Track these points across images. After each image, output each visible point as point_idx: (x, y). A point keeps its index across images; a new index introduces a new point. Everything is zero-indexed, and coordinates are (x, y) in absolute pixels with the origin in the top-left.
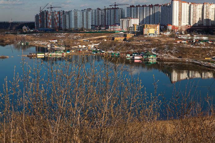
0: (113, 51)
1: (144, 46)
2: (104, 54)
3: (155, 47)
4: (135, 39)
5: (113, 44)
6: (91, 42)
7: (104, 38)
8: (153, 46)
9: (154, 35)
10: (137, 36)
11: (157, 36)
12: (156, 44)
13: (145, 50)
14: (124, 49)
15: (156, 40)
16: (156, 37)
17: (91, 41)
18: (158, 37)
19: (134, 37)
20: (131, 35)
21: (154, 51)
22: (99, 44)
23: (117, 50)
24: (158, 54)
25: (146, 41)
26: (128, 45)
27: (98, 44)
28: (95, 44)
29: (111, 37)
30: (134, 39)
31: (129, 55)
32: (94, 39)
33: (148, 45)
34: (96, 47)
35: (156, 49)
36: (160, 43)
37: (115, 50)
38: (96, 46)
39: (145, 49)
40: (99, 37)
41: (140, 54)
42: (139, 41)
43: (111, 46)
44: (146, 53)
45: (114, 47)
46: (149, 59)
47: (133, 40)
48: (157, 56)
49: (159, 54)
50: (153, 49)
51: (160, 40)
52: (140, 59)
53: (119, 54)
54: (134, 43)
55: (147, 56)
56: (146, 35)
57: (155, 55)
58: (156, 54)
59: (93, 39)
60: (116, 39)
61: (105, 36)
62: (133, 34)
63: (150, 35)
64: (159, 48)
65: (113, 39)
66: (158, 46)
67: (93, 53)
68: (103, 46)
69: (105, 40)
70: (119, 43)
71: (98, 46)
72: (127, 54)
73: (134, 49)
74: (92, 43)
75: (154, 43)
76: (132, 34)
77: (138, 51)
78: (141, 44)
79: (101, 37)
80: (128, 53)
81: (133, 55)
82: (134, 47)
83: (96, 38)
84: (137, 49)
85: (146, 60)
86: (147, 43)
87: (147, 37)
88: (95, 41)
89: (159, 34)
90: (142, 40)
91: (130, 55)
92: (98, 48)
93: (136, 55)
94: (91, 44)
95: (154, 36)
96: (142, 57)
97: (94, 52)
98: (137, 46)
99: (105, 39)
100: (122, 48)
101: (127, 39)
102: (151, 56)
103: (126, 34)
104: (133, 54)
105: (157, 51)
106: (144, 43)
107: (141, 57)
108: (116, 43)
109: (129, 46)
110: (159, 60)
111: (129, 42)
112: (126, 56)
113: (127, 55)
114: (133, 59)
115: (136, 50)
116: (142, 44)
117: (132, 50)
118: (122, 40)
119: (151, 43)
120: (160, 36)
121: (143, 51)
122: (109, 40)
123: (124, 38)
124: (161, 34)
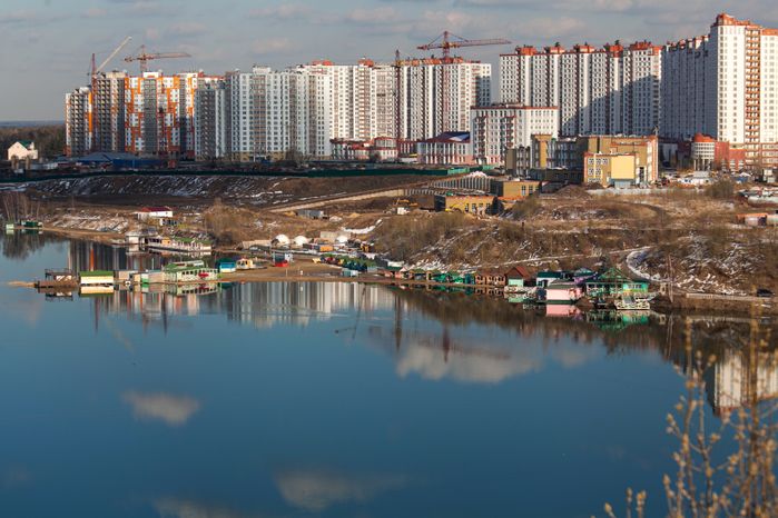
0: (444, 261)
1: (592, 241)
2: (402, 276)
3: (642, 243)
4: (544, 204)
5: (441, 228)
6: (335, 218)
7: (393, 200)
8: (633, 238)
9: (633, 184)
10: (555, 191)
11: (648, 191)
12: (648, 229)
13: (596, 260)
14: (495, 251)
15: (648, 210)
16: (642, 196)
17: (334, 213)
18: (652, 195)
19: (542, 196)
20: (524, 188)
21: (640, 261)
22: (372, 228)
23: (462, 258)
24: (657, 276)
25: (598, 215)
26: (512, 236)
27: (366, 231)
28: (355, 231)
29: (426, 196)
30: (540, 206)
31: (518, 284)
32: (346, 203)
33: (609, 232)
34: (358, 245)
35: (648, 253)
36: (663, 225)
37: (451, 257)
38: (358, 240)
39: (595, 253)
40: (373, 195)
41: (570, 277)
42: (566, 216)
43: (430, 237)
44: (602, 270)
45: (444, 244)
46: (617, 303)
47: (537, 209)
48: (653, 286)
49: (662, 276)
50: (633, 253)
51: (665, 212)
52: (571, 302)
53: (469, 279)
54: (540, 224)
55: (607, 287)
56: (596, 186)
57: (644, 281)
58: (647, 276)
59: (341, 204)
60: (452, 203)
61: (401, 192)
62: (531, 180)
63: (613, 186)
64: (663, 248)
65: (439, 205)
66: (655, 238)
67: (346, 270)
68: (394, 237)
69: (402, 211)
70: (470, 223)
71: (371, 237)
72: (507, 277)
73: (545, 251)
74: (340, 224)
75: (636, 224)
76: (527, 184)
77: (562, 264)
78: (575, 230)
79: (381, 194)
80: (515, 272)
81: (539, 279)
82: (541, 245)
83: (359, 198)
84: (556, 252)
85: (602, 307)
86: (603, 227)
87: (604, 198)
88: (355, 215)
89: (657, 184)
90: (580, 209)
91: (526, 284)
92: (371, 250)
93: (551, 280)
94: (334, 228)
95: (636, 191)
96: (584, 290)
97: (351, 268)
98: (555, 237)
99: (401, 204)
100: (487, 247)
101: (507, 206)
102: (626, 288)
103: (501, 179)
104: (539, 276)
105: (651, 264)
106: (590, 223)
107: (578, 290)
108: (454, 225)
109: (519, 239)
110: (663, 303)
111: (516, 218)
112: (506, 288)
113: (512, 282)
114: (539, 302)
115: (553, 260)
116: (580, 228)
117: (534, 260)
118: (484, 208)
119: (624, 223)
120: (664, 190)
121: (587, 263)
122: (418, 210)
123: (490, 200)
124: (665, 182)
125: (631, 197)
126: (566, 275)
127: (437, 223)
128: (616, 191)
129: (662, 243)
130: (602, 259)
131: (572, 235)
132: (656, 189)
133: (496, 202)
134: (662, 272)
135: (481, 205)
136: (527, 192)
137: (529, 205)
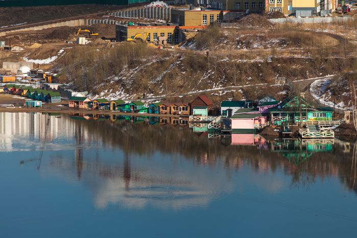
0: (127, 91)
1: (275, 69)
2: (85, 106)
3: (325, 72)
4: (226, 33)
5: (125, 59)
6: (17, 49)
7: (74, 30)
8: (317, 65)
9: (314, 13)
10: (236, 20)
11: (329, 20)
12: (331, 57)
13: (281, 89)
14: (178, 81)
15: (329, 39)
16: (324, 24)
17: (16, 44)
18: (333, 23)
19: (223, 24)
20: (205, 17)
21: (325, 89)
22: (54, 58)
23: (146, 88)
24: (341, 104)
25: (281, 44)
26: (195, 65)
27: (48, 61)
28: (37, 62)
29: (107, 26)
30: (222, 36)
31: (202, 113)
32: (27, 33)
33: (292, 60)
34: (41, 75)
35: (331, 81)
36: (346, 54)
37: (135, 87)
38: (41, 71)
39: (279, 82)
40: (54, 26)
41: (255, 106)
42: (248, 45)
43: (113, 67)
44: (286, 99)
45: (128, 74)
46: (302, 132)
47: (219, 39)
48: (337, 115)
49: (346, 104)
50: (317, 82)
51: (347, 40)
52: (256, 131)
53: (153, 108)
54: (224, 53)
55: (292, 116)
56: (278, 14)
57: (329, 109)
58: (331, 104)
59: (22, 34)
60: (133, 33)
61: (81, 22)
62: (213, 9)
63: (294, 14)
64: (347, 77)
65: (121, 35)
66: (338, 66)
67: (30, 100)
68: (77, 67)
69: (83, 41)
70: (153, 52)
71: (54, 67)
72: (191, 106)
73: (228, 80)
74: (22, 54)
75: (319, 52)
76: (208, 13)
77: (246, 93)
78: (258, 59)
79: (62, 24)
80: (199, 102)
81: (223, 109)
82: (225, 74)
83: (40, 28)
84: (239, 81)
85: (287, 136)
86: (286, 55)
87: (286, 27)
88: (36, 45)
89: (337, 12)
90: (262, 39)
91: (210, 113)
92: (54, 80)
93: (235, 109)
94: (16, 58)
95: (318, 20)
96: (268, 119)
97: (34, 99)
98: (238, 66)
99: (82, 34)
100: (171, 76)
101: (189, 36)
102: (311, 117)
103: (181, 9)
104: (224, 105)
105: (335, 93)
106: (274, 52)
107: (263, 120)
108: (137, 55)
109: (203, 68)
110: (347, 132)
111: (199, 47)
112: (191, 118)
113: (196, 111)
114: (225, 131)
115: (237, 89)
116: (263, 57)
117: (218, 88)
118: (165, 38)
119: (307, 51)
120: (345, 18)
121: (270, 91)
122: (100, 40)
123: (171, 30)
124: (346, 11)
125: (313, 25)
126: (250, 105)
127: (120, 52)
128: (297, 19)
129: (345, 71)
130: (286, 88)
131: (256, 65)
132: (337, 18)
133: (177, 31)
134: (346, 100)
135: (162, 35)
136: (208, 21)
137: (212, 35)
